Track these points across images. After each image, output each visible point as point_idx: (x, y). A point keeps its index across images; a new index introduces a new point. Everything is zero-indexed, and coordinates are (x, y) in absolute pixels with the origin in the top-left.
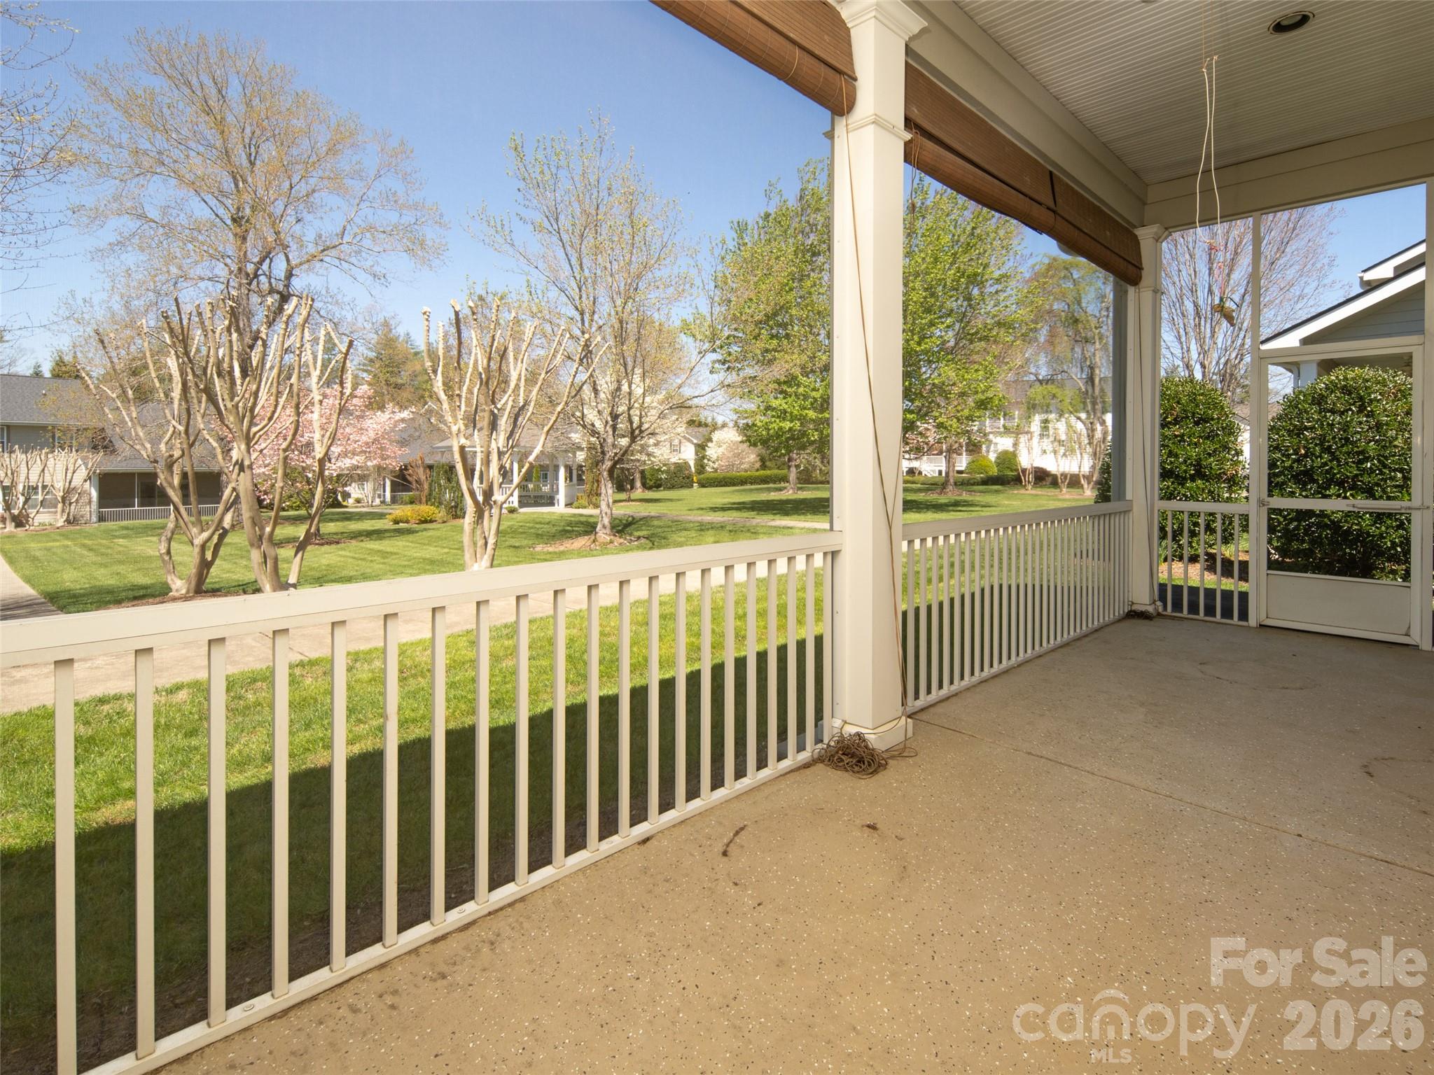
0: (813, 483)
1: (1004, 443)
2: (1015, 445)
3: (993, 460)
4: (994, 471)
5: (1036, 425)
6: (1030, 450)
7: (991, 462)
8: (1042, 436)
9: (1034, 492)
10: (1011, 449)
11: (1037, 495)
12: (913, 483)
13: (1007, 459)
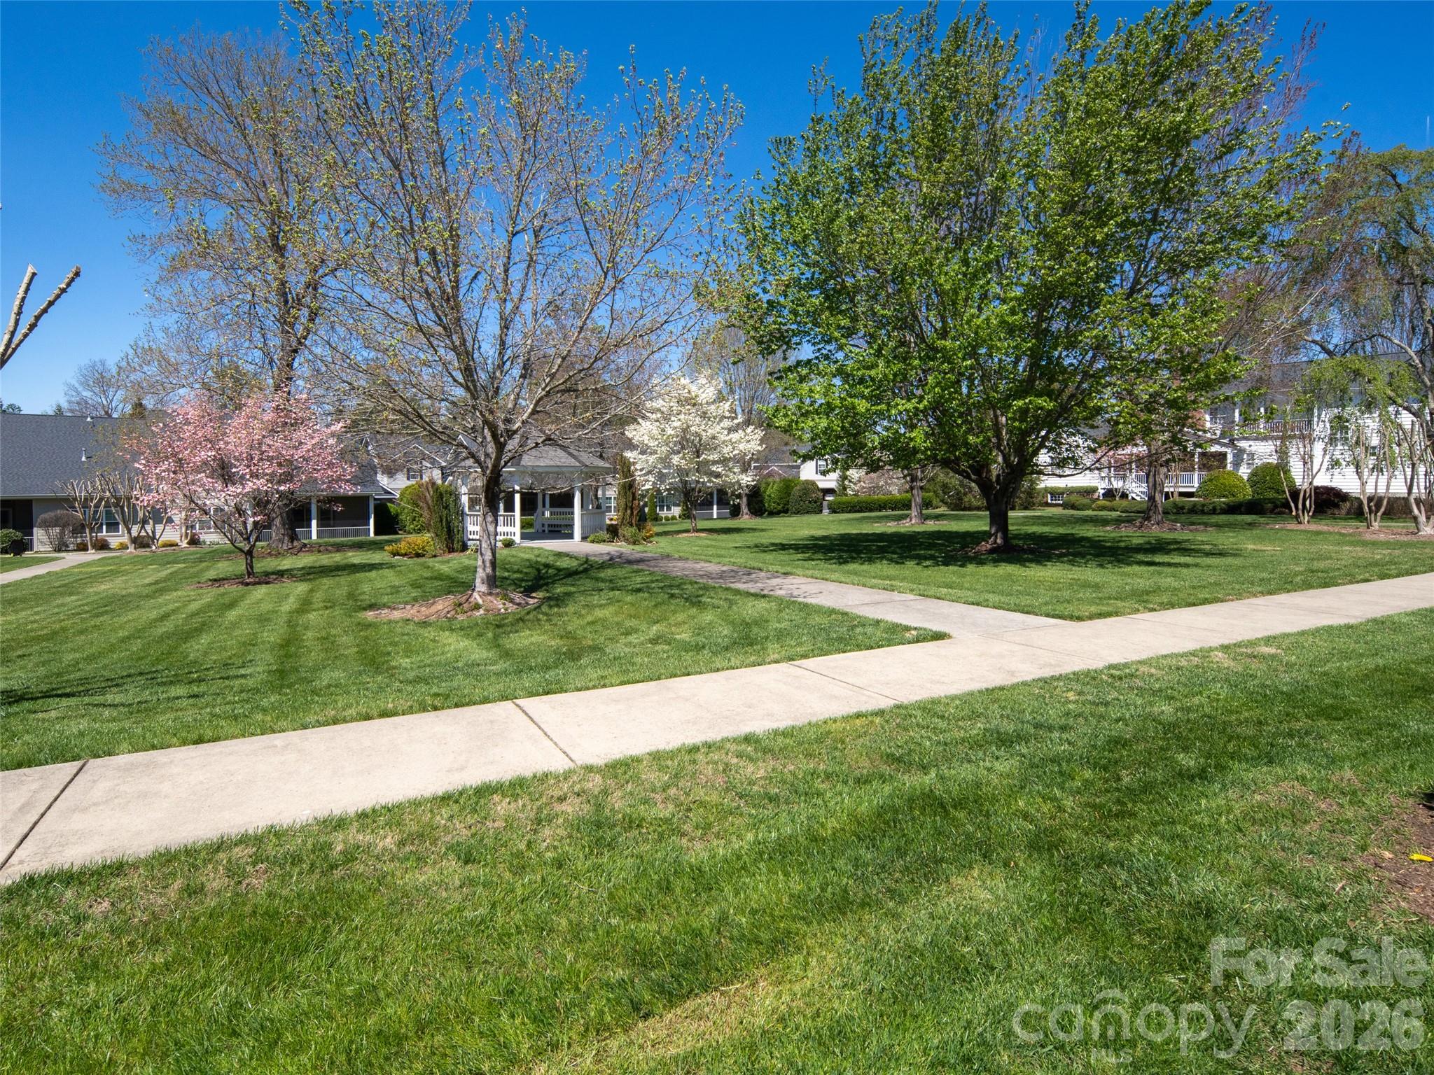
0: (965, 509)
1: (1264, 451)
2: (1283, 453)
3: (1245, 478)
4: (1248, 493)
5: (1322, 425)
6: (1307, 460)
7: (1241, 479)
8: (1332, 440)
9: (1314, 527)
10: (1274, 460)
11: (1318, 533)
12: (1113, 509)
13: (1270, 476)
